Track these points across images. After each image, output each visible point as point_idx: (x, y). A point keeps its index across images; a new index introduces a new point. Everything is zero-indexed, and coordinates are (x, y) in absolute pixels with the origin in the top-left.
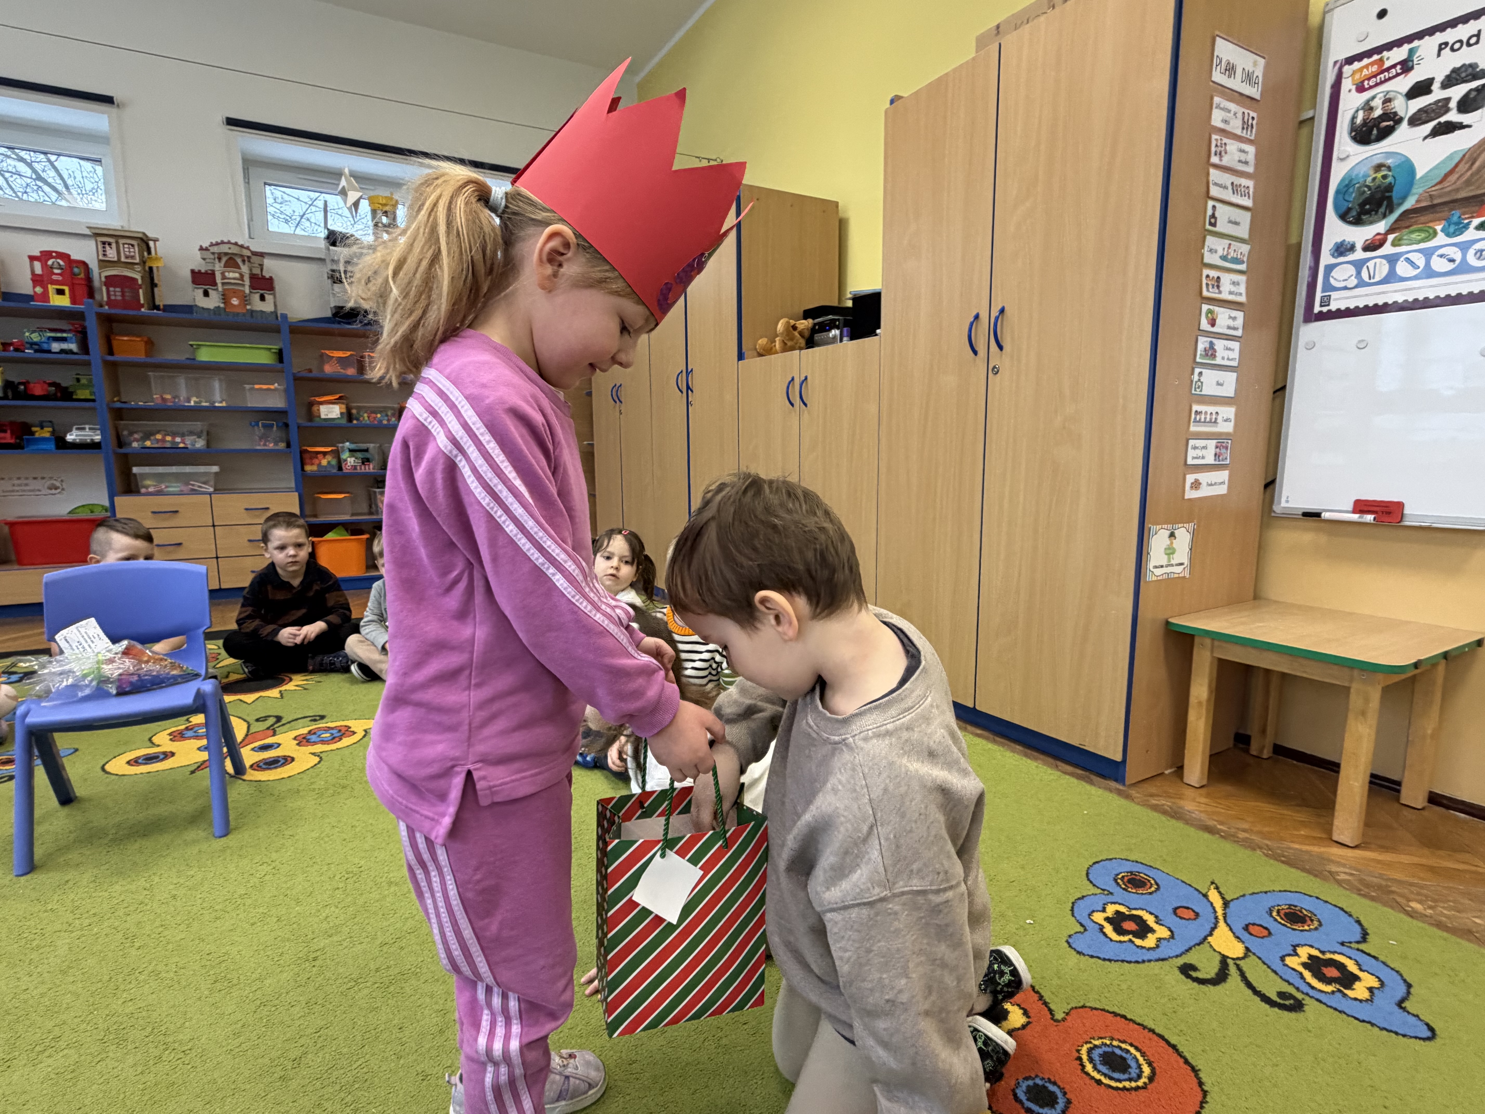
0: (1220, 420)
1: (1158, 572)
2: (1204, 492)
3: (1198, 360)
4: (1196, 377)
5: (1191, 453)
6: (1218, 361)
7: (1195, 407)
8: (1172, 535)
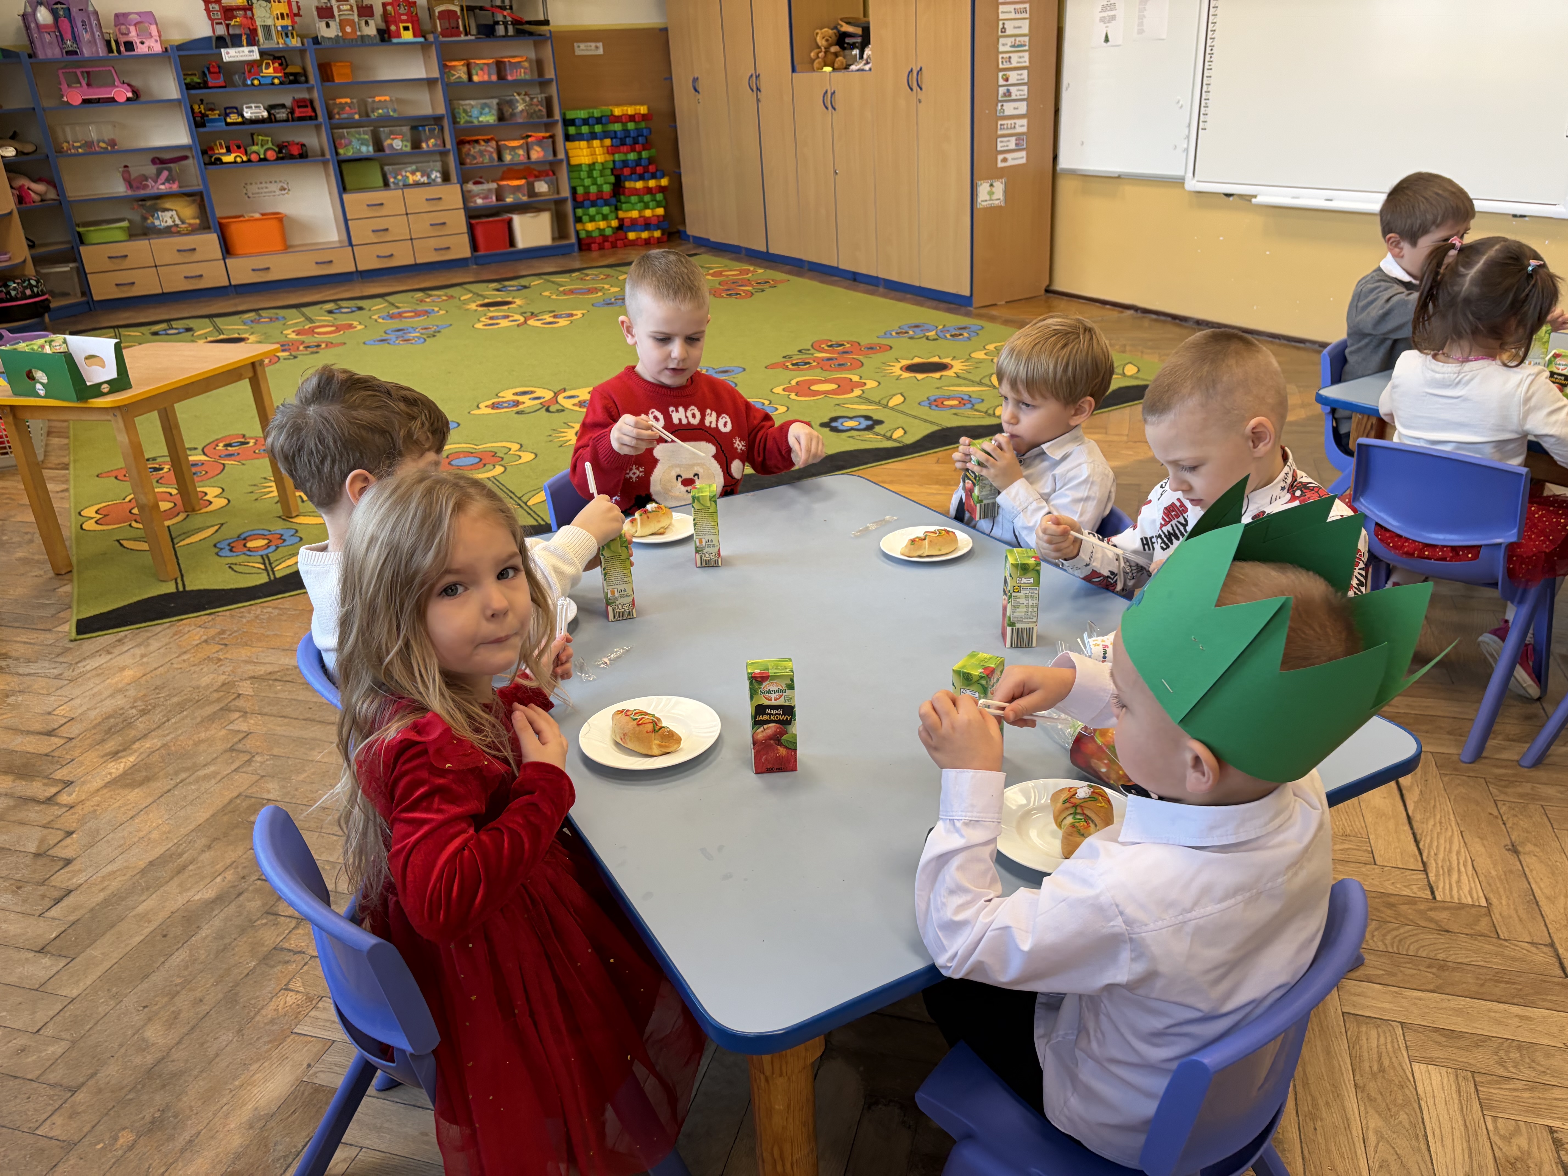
0: (1017, 126)
1: (984, 203)
2: (1010, 163)
3: (1000, 99)
4: (999, 107)
5: (999, 145)
6: (1013, 97)
7: (1000, 122)
8: (991, 185)
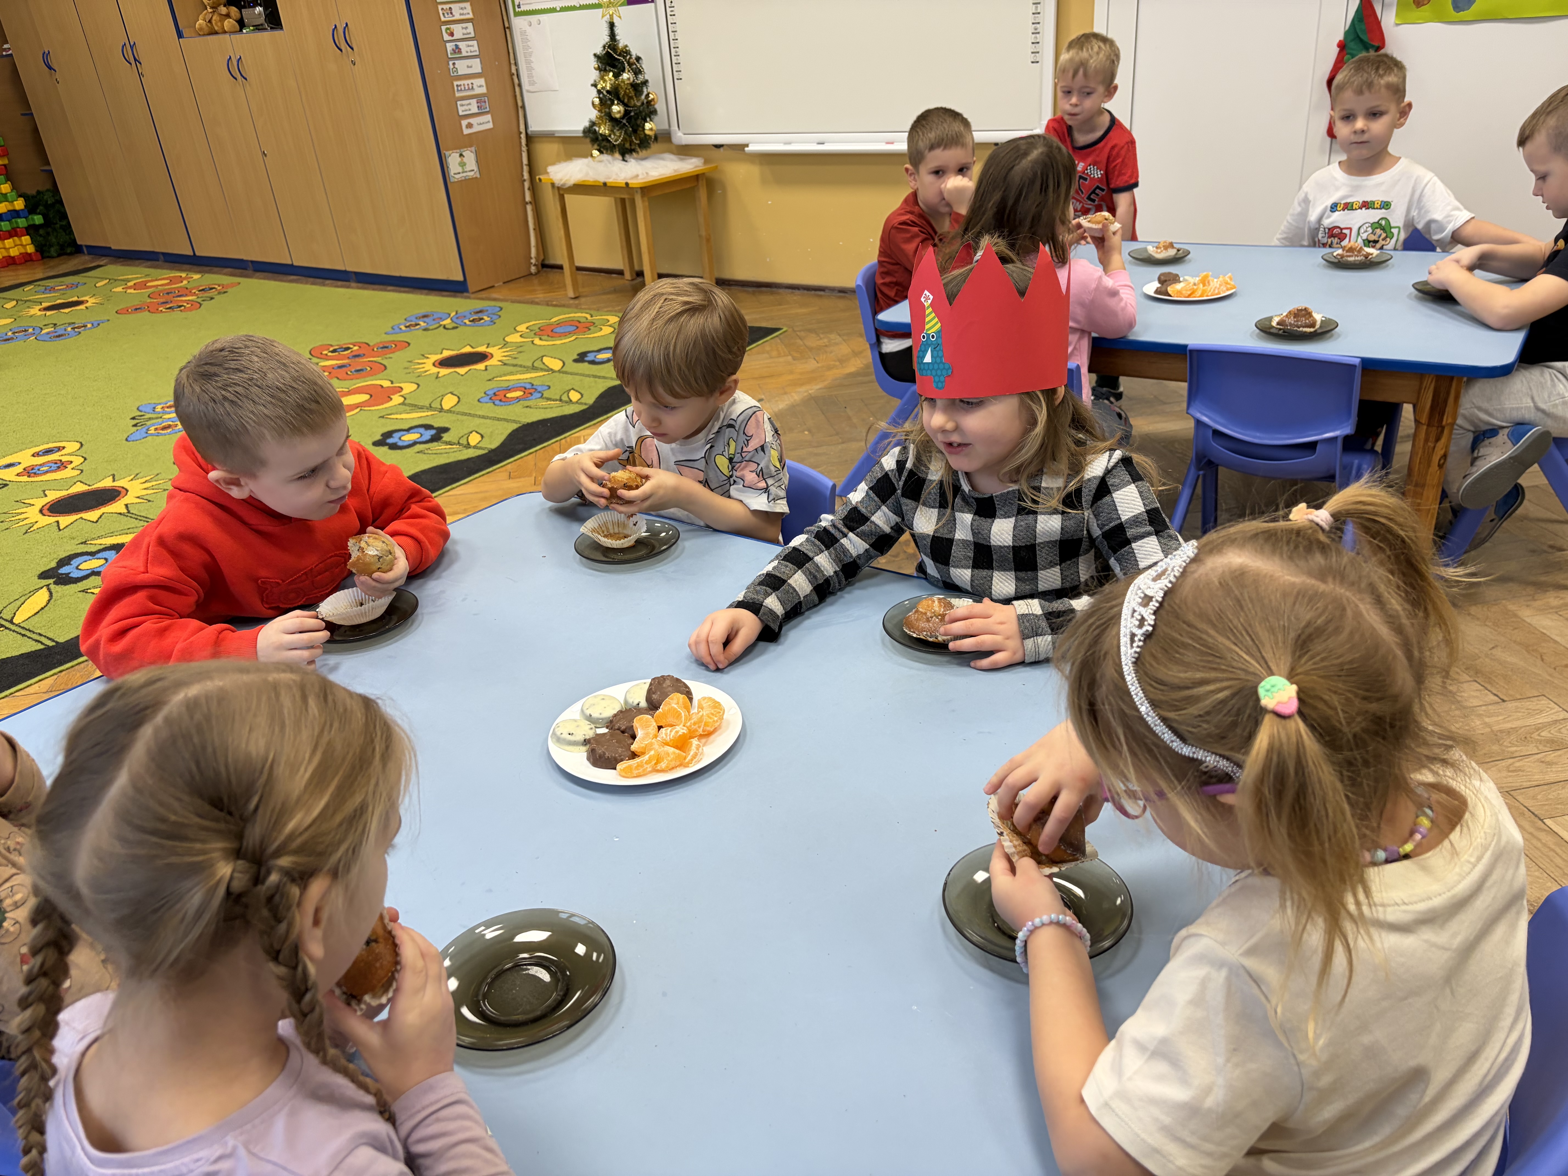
0: (475, 87)
1: (457, 176)
2: (476, 129)
3: (450, 56)
4: (451, 66)
5: (460, 109)
6: (464, 54)
7: (455, 83)
8: (461, 155)
